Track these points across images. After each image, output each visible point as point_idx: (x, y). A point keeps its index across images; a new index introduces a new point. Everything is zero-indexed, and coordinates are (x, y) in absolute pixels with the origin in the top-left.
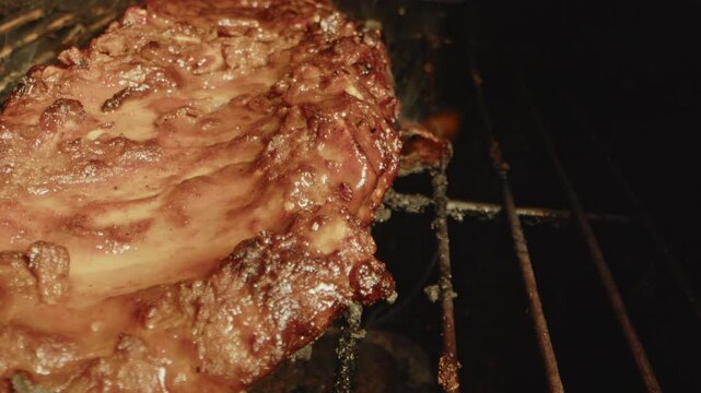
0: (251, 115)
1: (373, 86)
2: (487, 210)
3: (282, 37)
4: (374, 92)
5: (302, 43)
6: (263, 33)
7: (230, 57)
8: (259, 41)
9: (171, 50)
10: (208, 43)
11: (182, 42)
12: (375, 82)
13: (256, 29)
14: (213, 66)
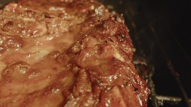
0: (58, 66)
1: (125, 47)
2: (175, 100)
3: (77, 17)
4: (126, 50)
5: (86, 21)
6: (67, 16)
7: (50, 28)
8: (65, 20)
9: (19, 26)
10: (39, 21)
11: (26, 21)
12: (126, 45)
13: (63, 14)
14: (41, 34)
